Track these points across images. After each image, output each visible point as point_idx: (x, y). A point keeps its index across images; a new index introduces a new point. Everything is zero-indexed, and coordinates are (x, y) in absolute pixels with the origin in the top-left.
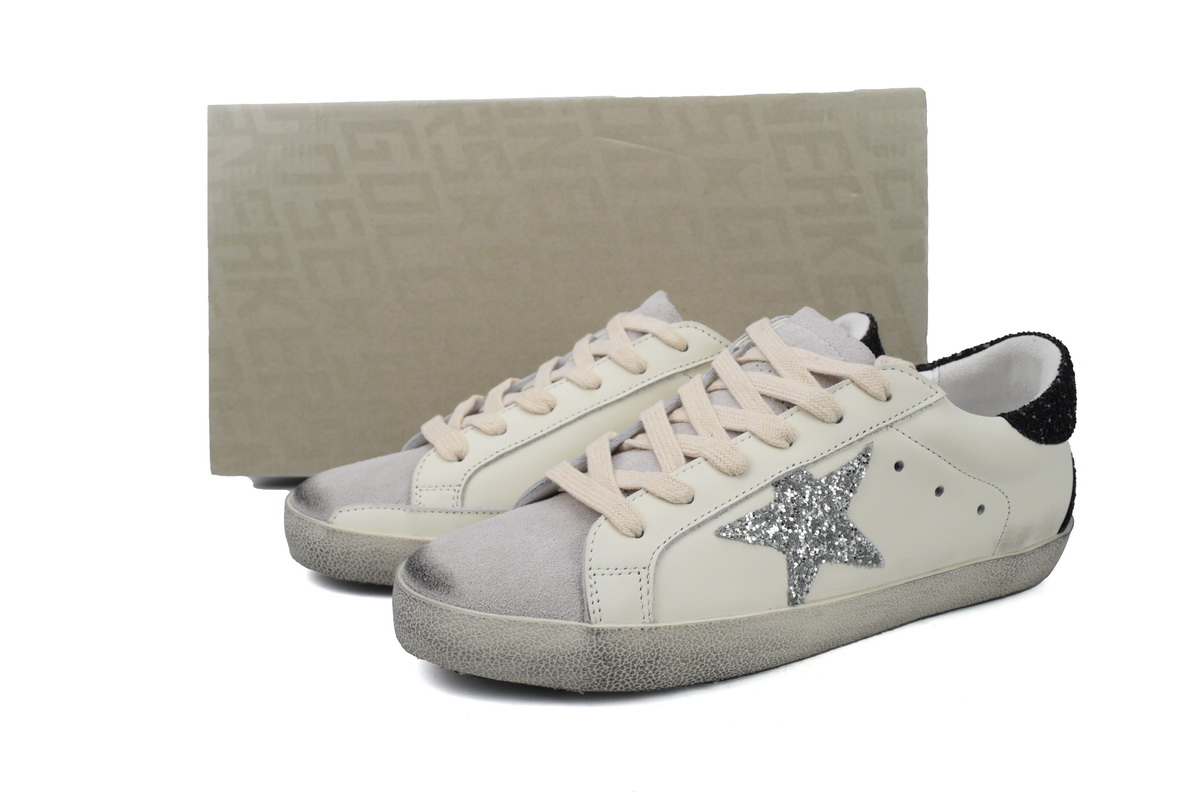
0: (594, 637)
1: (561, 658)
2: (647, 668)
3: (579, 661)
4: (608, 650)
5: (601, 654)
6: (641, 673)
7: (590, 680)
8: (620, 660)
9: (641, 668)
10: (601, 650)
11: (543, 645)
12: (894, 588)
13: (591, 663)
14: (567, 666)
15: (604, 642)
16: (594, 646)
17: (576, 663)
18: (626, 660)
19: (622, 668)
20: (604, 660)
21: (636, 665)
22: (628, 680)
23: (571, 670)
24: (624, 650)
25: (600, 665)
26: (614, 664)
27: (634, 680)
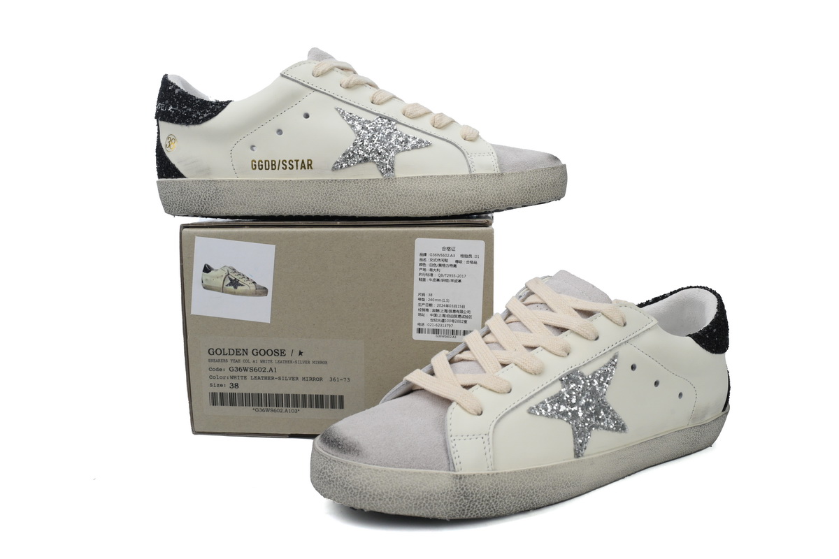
0: (458, 481)
1: (436, 496)
2: (491, 501)
3: (448, 497)
4: (467, 489)
5: (462, 492)
6: (487, 504)
7: (455, 510)
8: (474, 496)
9: (488, 501)
10: (462, 489)
11: (424, 487)
12: (633, 446)
13: (456, 498)
14: (440, 501)
15: (464, 484)
16: (458, 487)
17: (446, 499)
18: (478, 495)
19: (476, 501)
20: (464, 496)
21: (484, 499)
22: (479, 510)
23: (443, 504)
24: (477, 489)
25: (462, 499)
26: (471, 499)
27: (482, 509)
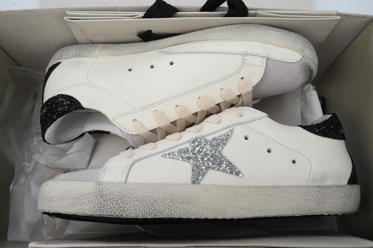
0: (98, 186)
1: (84, 196)
2: (119, 202)
3: (90, 197)
4: (102, 192)
5: (99, 193)
6: (117, 204)
7: (95, 207)
8: (107, 196)
9: (117, 201)
10: (100, 191)
11: (78, 191)
13: (95, 198)
14: (86, 200)
15: (101, 188)
16: (97, 190)
17: (89, 198)
18: (110, 196)
19: (108, 200)
20: (100, 196)
21: (114, 200)
22: (111, 208)
23: (87, 202)
24: (110, 192)
25: (99, 199)
26: (105, 199)
27: (114, 208)
